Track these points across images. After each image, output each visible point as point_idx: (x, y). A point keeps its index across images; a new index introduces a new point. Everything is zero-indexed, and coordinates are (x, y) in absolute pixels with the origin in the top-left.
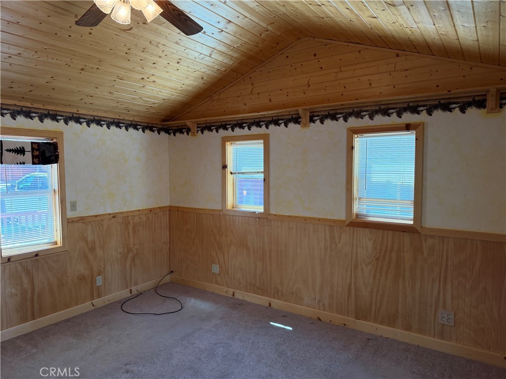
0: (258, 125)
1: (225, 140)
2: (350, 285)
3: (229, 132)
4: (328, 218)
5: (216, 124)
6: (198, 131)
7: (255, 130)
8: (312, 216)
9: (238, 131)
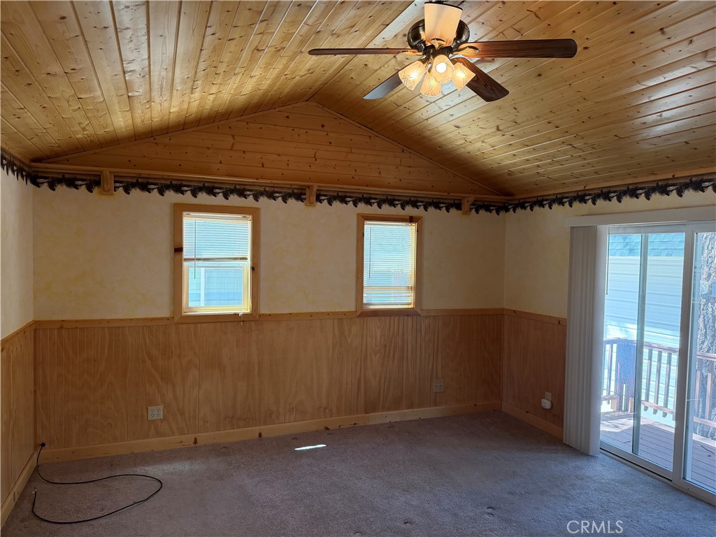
0: (241, 193)
1: (179, 209)
2: (360, 379)
3: (187, 198)
4: (337, 310)
5: (159, 182)
8: (318, 311)
9: (203, 198)
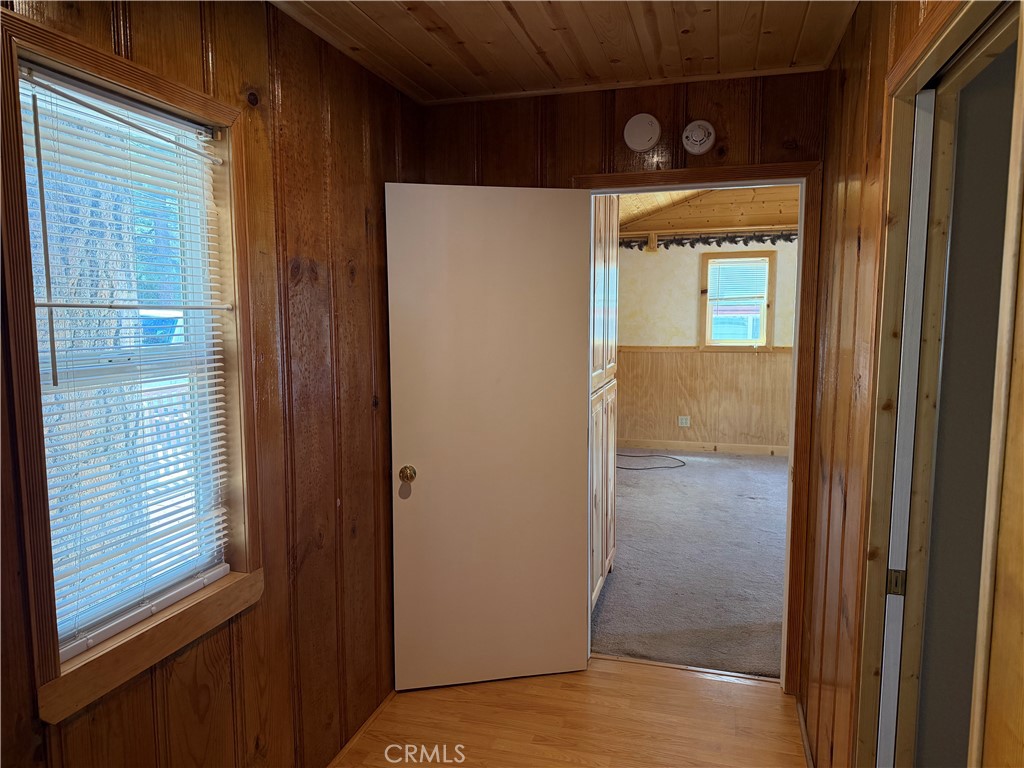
0: (760, 239)
1: (706, 257)
3: (713, 248)
5: (691, 237)
6: (659, 245)
7: (754, 246)
9: (727, 247)
